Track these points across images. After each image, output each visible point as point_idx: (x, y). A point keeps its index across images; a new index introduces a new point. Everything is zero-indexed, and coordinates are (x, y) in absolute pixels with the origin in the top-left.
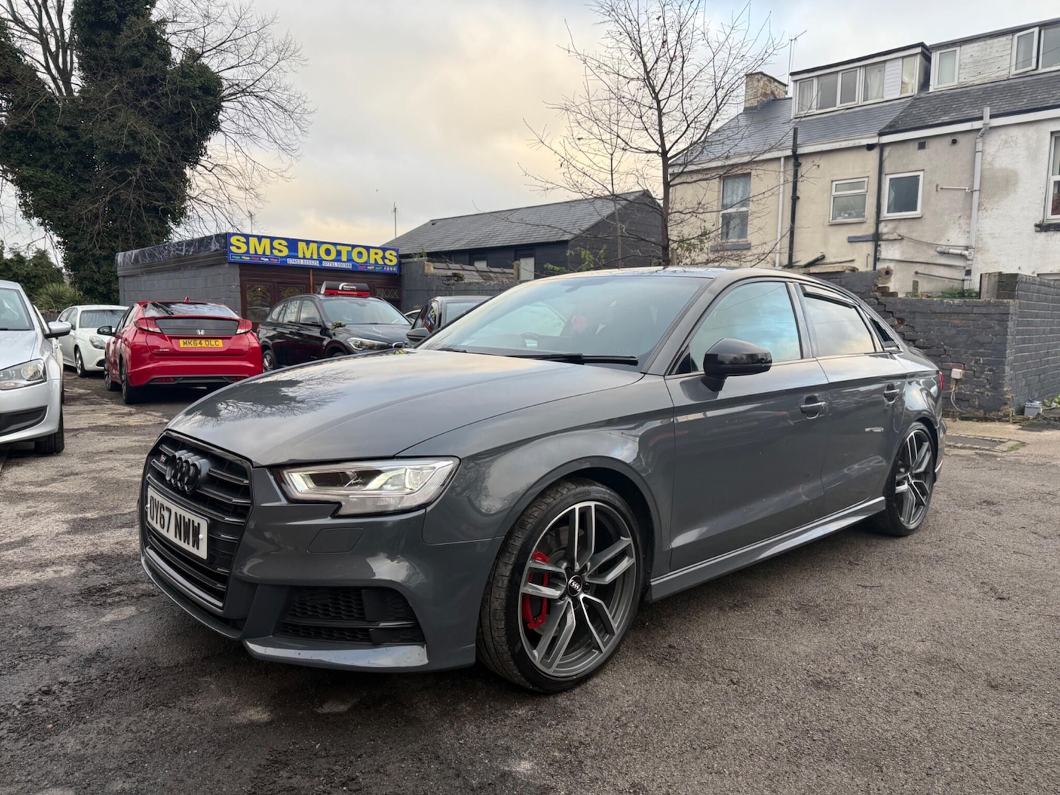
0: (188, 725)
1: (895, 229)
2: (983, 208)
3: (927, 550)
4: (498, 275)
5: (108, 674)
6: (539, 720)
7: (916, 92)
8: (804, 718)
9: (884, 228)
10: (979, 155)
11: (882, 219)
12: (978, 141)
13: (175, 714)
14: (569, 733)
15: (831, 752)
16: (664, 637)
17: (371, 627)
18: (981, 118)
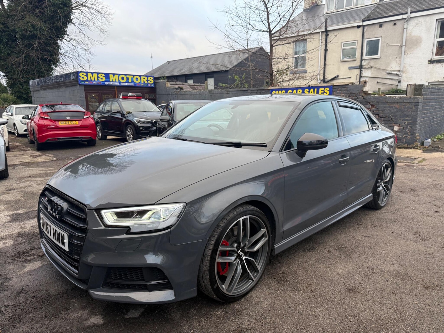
0: (65, 327)
1: (369, 63)
2: (406, 53)
3: (390, 216)
4: (198, 87)
5: (27, 300)
6: (227, 317)
7: (378, 2)
8: (345, 309)
9: (364, 63)
10: (405, 30)
11: (363, 58)
12: (405, 23)
13: (59, 321)
14: (240, 324)
15: (359, 328)
16: (280, 268)
17: (148, 284)
18: (406, 13)
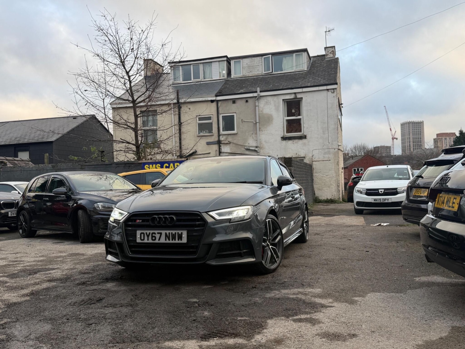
1: (227, 138)
2: (261, 130)
7: (226, 77)
9: (222, 138)
10: (257, 107)
11: (220, 134)
12: (256, 101)
17: (242, 252)
18: (256, 92)
